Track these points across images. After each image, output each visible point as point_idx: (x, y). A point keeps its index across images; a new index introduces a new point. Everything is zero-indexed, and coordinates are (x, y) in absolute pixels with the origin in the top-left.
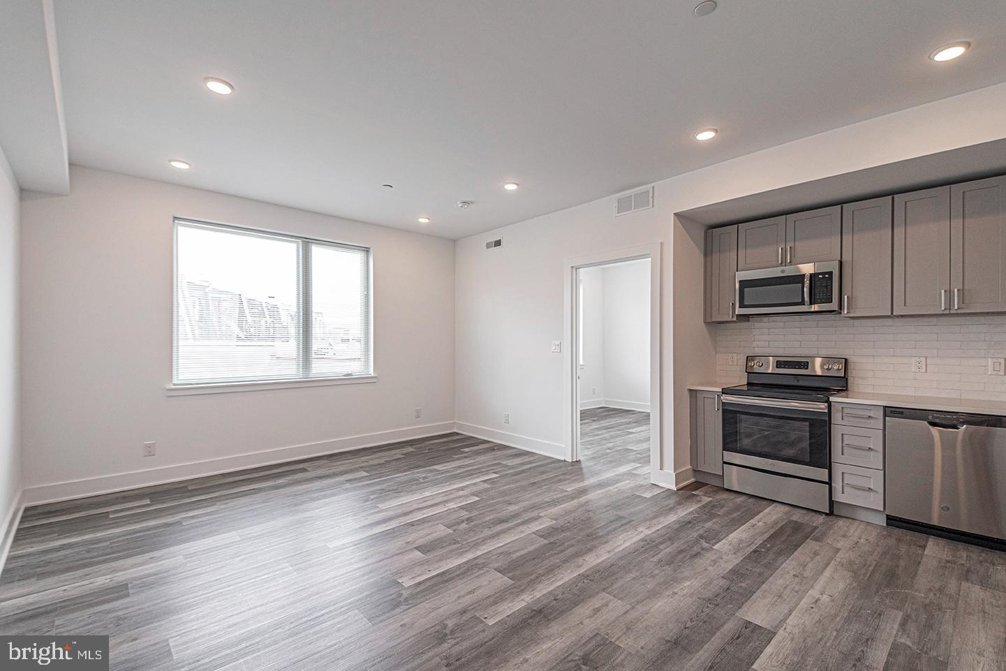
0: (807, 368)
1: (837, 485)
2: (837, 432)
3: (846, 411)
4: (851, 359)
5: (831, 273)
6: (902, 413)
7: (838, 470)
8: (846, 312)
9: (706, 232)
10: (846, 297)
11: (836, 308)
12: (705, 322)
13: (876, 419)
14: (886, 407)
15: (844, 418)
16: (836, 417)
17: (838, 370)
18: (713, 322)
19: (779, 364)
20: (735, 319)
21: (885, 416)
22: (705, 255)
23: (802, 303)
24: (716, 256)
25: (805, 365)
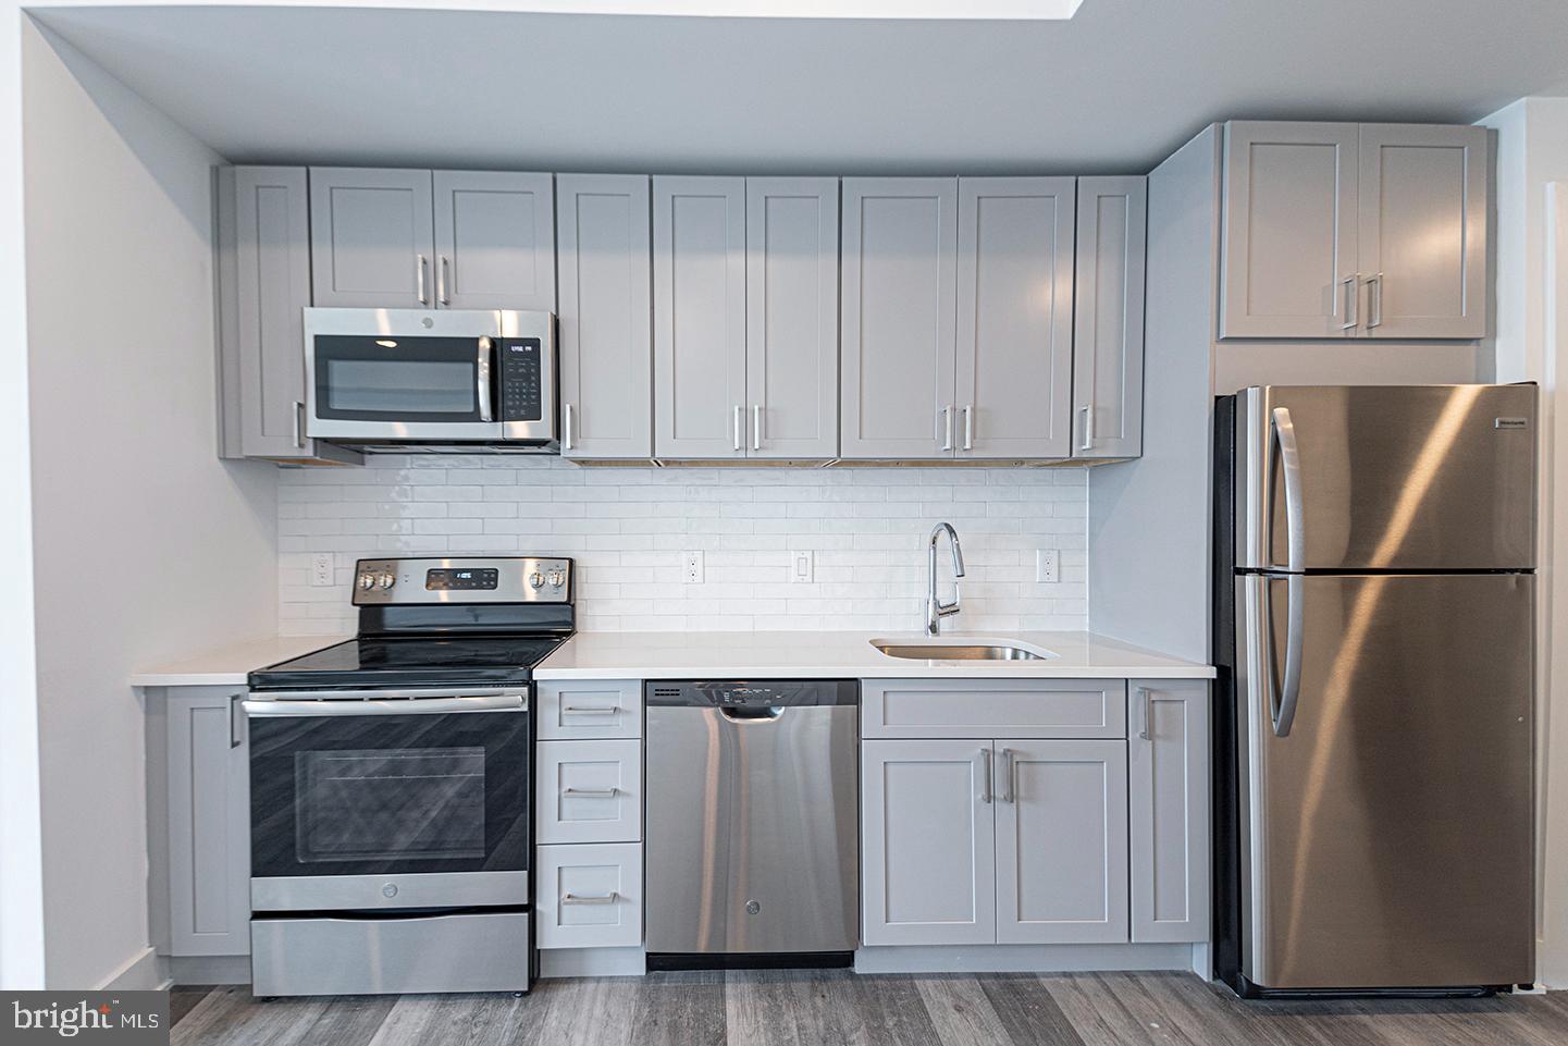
0: (495, 587)
1: (546, 905)
2: (549, 756)
3: (568, 701)
4: (582, 561)
5: (535, 343)
6: (676, 692)
7: (549, 860)
8: (568, 446)
9: (216, 172)
10: (568, 407)
11: (548, 434)
12: (223, 459)
13: (627, 712)
14: (647, 680)
15: (566, 722)
16: (548, 721)
17: (557, 586)
18: (249, 459)
19: (434, 578)
20: (309, 452)
21: (646, 702)
22: (218, 244)
23: (475, 416)
24: (247, 253)
25: (487, 579)
